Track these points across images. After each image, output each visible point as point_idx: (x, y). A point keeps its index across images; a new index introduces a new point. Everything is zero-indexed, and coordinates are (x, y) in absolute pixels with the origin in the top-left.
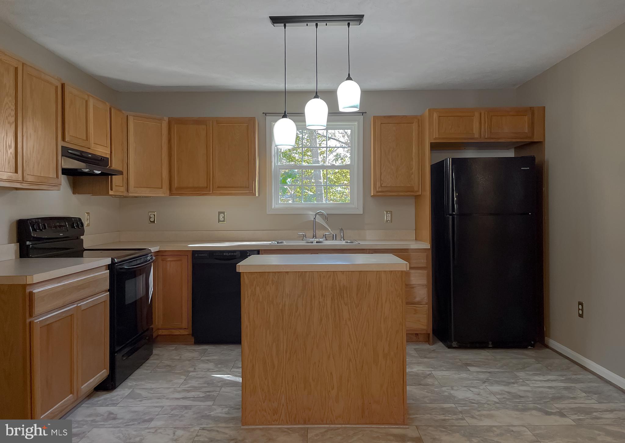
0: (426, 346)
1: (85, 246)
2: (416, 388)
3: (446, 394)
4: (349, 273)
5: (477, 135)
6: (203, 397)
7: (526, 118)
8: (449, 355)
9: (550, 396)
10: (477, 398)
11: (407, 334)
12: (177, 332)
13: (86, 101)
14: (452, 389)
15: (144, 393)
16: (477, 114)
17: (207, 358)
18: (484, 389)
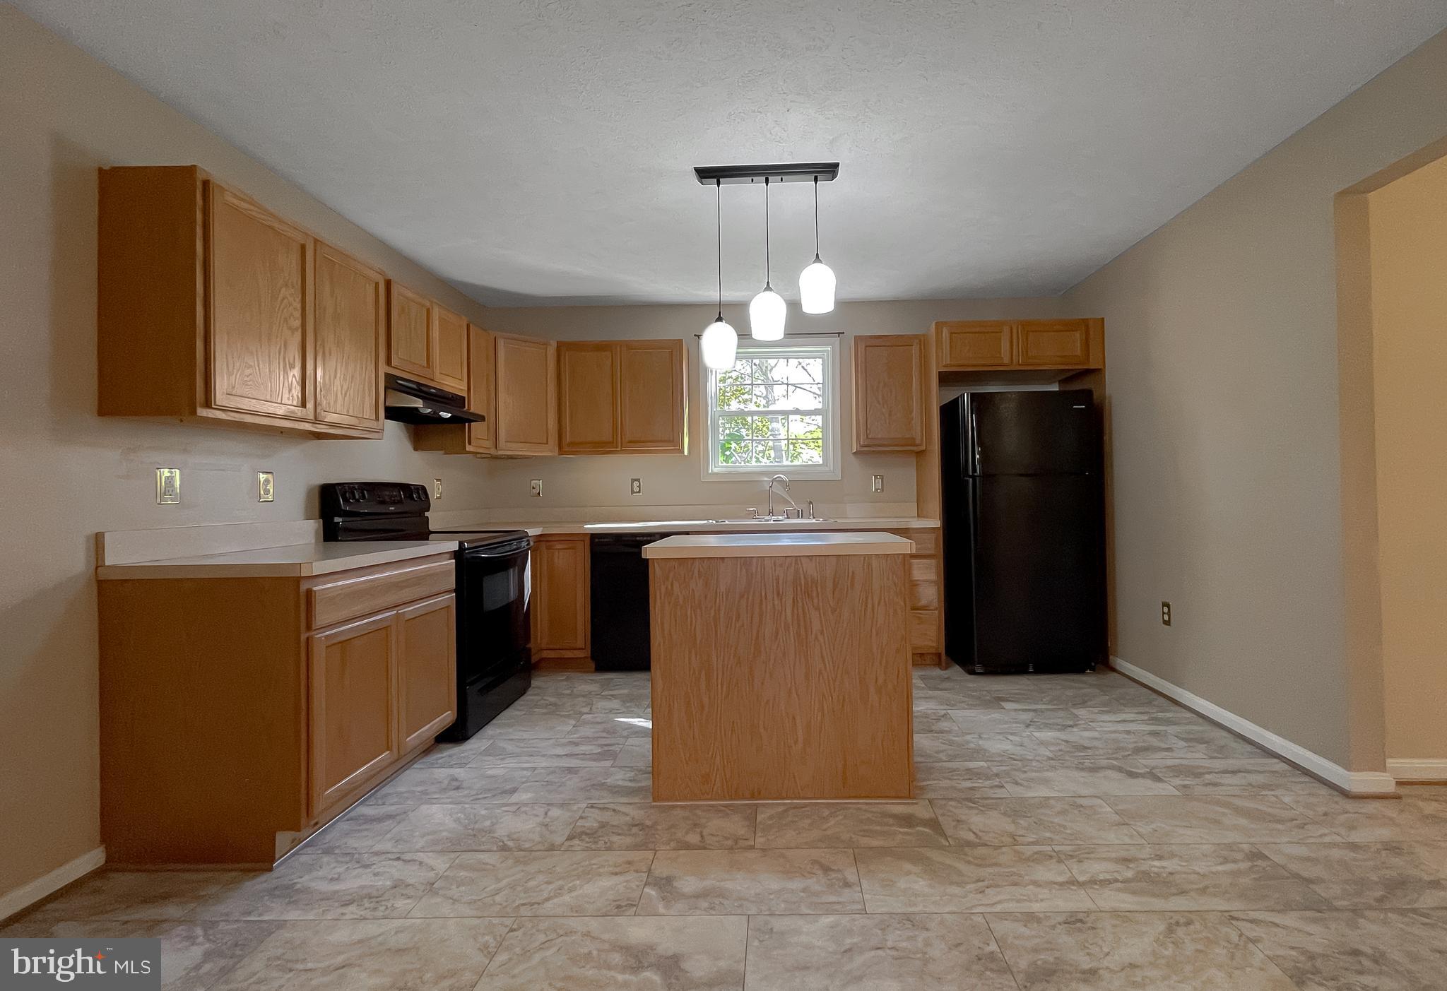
0: (937, 672)
1: (431, 528)
2: (927, 737)
3: (972, 745)
4: (819, 559)
5: (1006, 360)
6: (599, 753)
7: (1078, 335)
8: (971, 685)
9: (1131, 746)
10: (1019, 750)
11: (913, 654)
12: (569, 654)
13: (428, 310)
14: (980, 737)
15: (510, 747)
16: (1006, 330)
17: (611, 693)
18: (1028, 736)
